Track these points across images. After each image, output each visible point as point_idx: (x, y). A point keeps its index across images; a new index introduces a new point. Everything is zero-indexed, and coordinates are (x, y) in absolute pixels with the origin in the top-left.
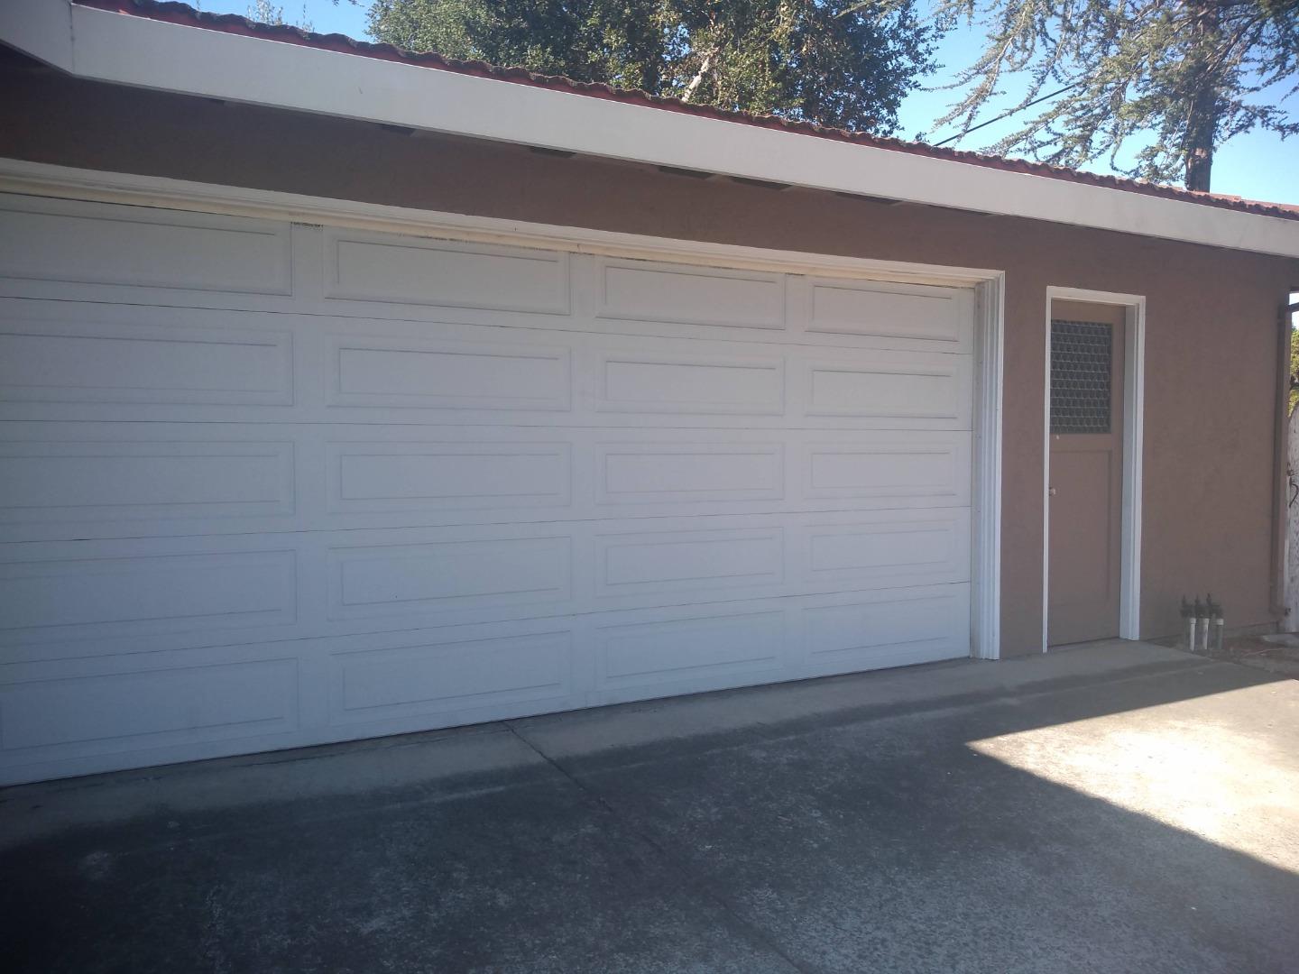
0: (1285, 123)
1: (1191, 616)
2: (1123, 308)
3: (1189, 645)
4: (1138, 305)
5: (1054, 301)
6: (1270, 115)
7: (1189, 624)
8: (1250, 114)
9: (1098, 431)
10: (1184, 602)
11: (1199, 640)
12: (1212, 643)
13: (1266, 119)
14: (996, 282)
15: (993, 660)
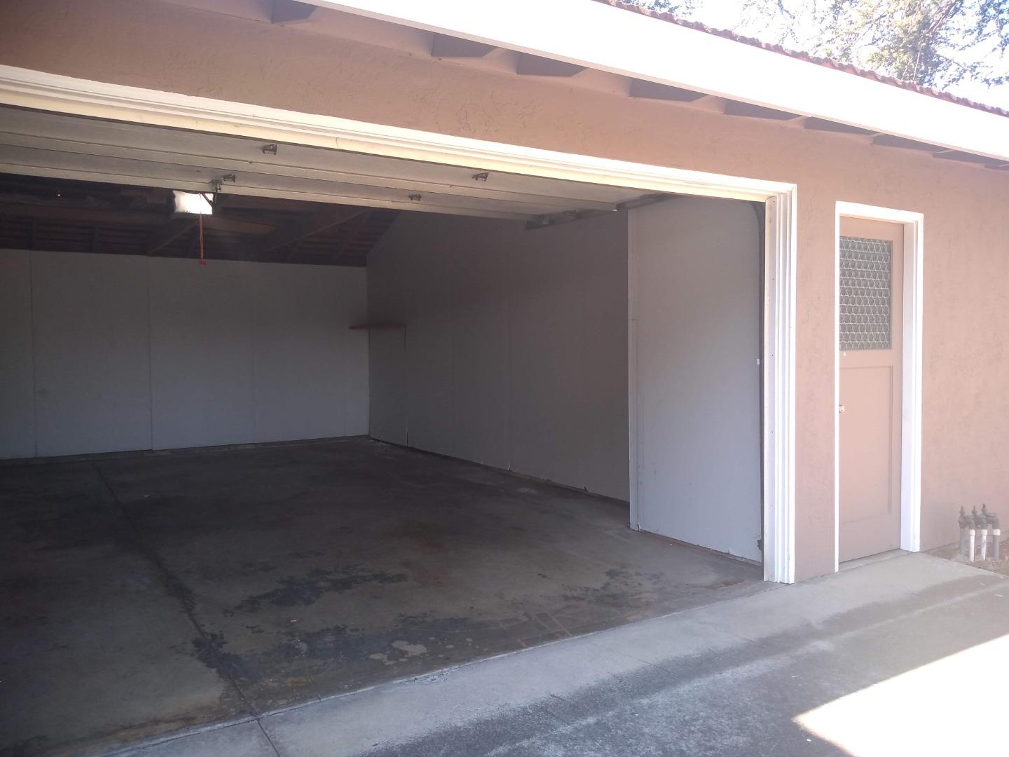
0: (991, 77)
1: (971, 528)
2: (902, 226)
3: (968, 555)
4: (917, 222)
5: (842, 218)
6: (978, 70)
7: (969, 536)
8: (961, 69)
9: (880, 347)
10: (962, 513)
11: (978, 552)
12: (990, 552)
13: (974, 73)
14: (786, 197)
15: (788, 584)
